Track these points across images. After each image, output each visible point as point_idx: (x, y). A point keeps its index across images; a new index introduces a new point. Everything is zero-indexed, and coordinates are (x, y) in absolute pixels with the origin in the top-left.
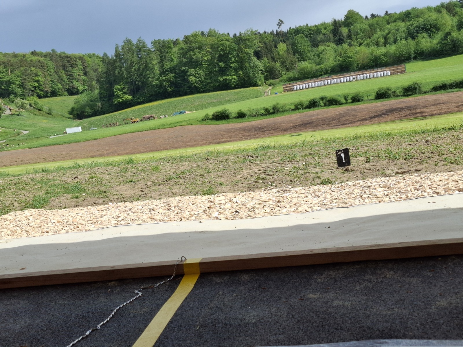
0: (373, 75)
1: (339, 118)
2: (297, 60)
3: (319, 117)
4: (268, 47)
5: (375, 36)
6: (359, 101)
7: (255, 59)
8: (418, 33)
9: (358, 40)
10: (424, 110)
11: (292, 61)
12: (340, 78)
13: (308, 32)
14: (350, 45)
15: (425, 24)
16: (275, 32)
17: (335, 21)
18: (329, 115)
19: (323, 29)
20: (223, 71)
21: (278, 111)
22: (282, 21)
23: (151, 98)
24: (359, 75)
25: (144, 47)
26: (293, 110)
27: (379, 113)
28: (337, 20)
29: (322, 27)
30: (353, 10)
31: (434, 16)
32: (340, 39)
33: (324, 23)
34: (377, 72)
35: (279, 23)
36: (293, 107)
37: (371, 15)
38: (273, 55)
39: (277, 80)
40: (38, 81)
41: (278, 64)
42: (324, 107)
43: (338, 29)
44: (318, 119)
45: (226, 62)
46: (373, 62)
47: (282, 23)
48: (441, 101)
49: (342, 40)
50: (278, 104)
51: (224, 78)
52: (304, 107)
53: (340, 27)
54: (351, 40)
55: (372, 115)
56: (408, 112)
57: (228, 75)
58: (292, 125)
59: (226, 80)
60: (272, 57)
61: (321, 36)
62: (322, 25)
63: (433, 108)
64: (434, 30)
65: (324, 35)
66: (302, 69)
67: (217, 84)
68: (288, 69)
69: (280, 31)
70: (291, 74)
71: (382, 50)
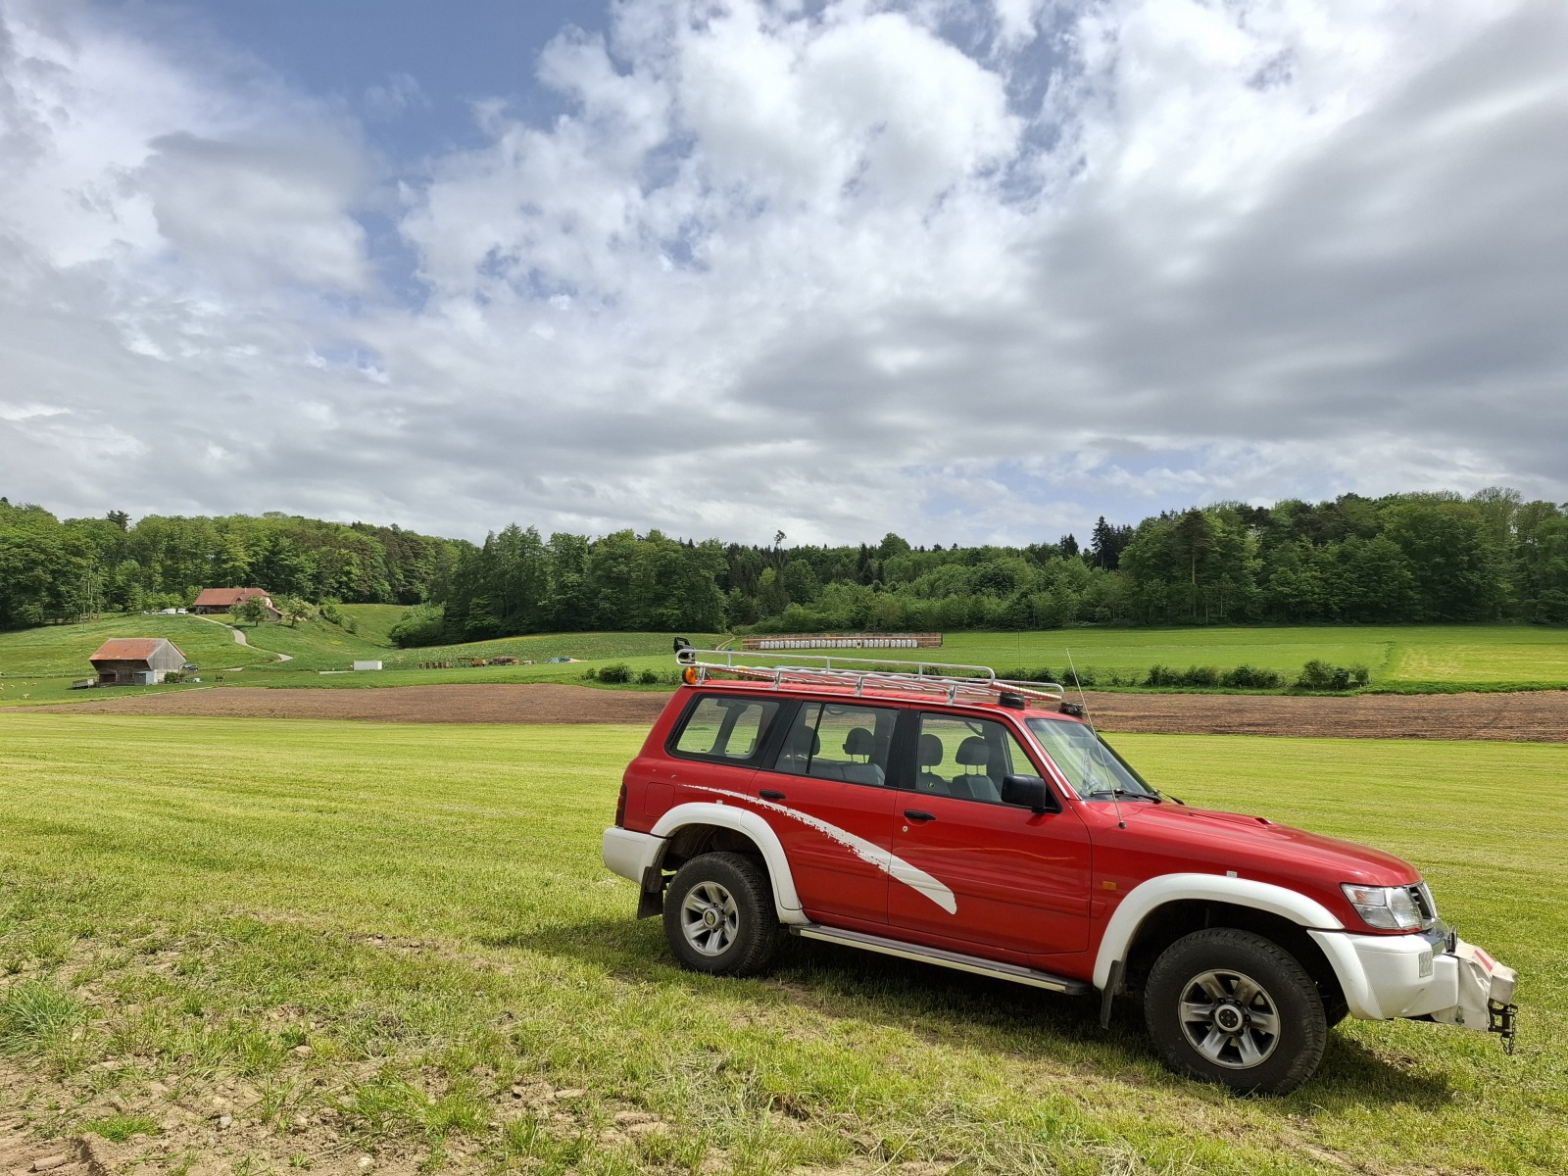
2: (788, 599)
5: (919, 580)
8: (982, 587)
9: (893, 582)
11: (780, 600)
13: (819, 557)
14: (876, 589)
15: (995, 575)
19: (843, 557)
20: (659, 599)
22: (783, 534)
23: (532, 627)
25: (536, 539)
29: (842, 554)
31: (1011, 563)
32: (866, 576)
35: (778, 536)
38: (752, 585)
39: (750, 627)
40: (348, 573)
41: (755, 602)
43: (868, 561)
45: (666, 586)
46: (903, 622)
47: (783, 536)
49: (870, 579)
51: (661, 611)
53: (871, 557)
54: (881, 580)
57: (666, 607)
59: (663, 614)
60: (749, 589)
61: (838, 567)
64: (1008, 585)
65: (843, 566)
66: (792, 616)
67: (647, 620)
68: (772, 612)
69: (780, 549)
71: (921, 605)
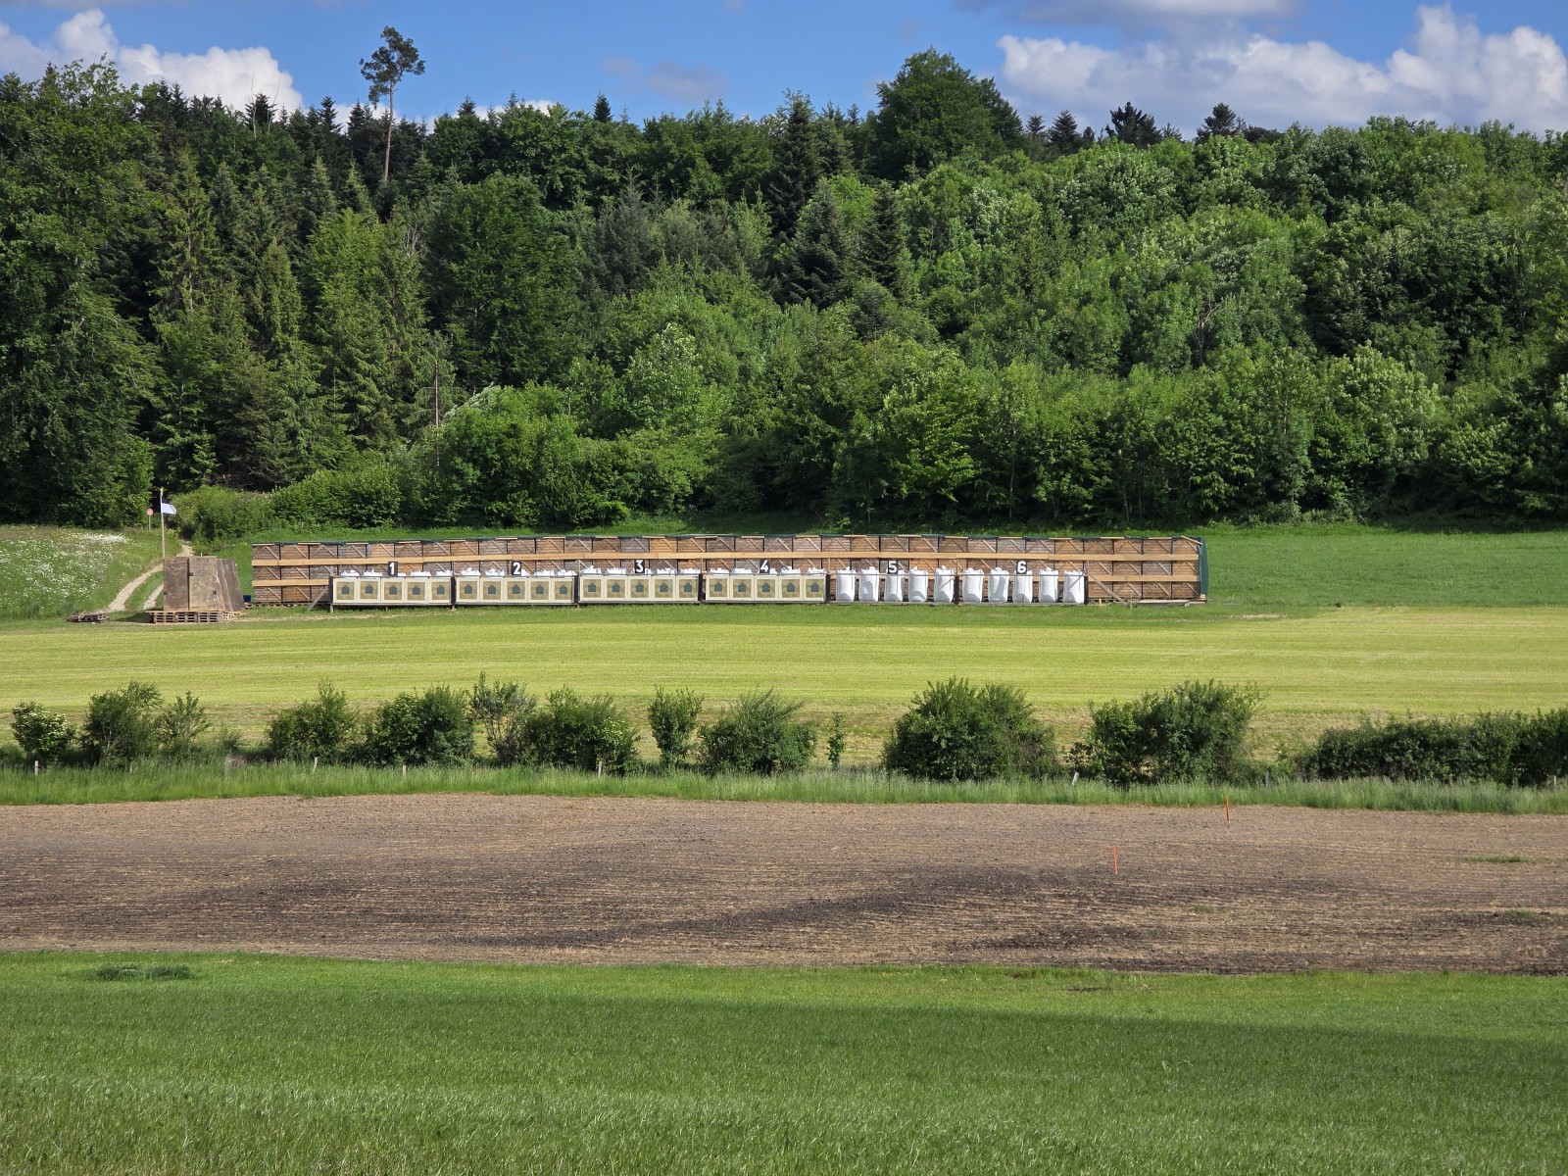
0: (957, 582)
1: (560, 884)
2: (446, 369)
3: (422, 849)
4: (238, 230)
6: (764, 766)
7: (96, 306)
8: (1375, 316)
9: (946, 288)
10: (1170, 916)
11: (406, 373)
12: (708, 563)
13: (580, 165)
16: (342, 119)
17: (799, 118)
18: (507, 846)
19: (700, 161)
21: (129, 752)
22: (408, 52)
24: (856, 563)
26: (252, 757)
27: (856, 888)
28: (817, 109)
29: (696, 149)
30: (946, 60)
32: (812, 262)
33: (720, 116)
34: (986, 565)
35: (382, 56)
36: (255, 735)
37: (1118, 116)
38: (267, 297)
42: (490, 775)
43: (811, 182)
44: (404, 864)
47: (405, 65)
48: (1328, 870)
49: (831, 274)
50: (146, 694)
52: (341, 748)
53: (832, 168)
54: (887, 282)
55: (803, 895)
56: (1058, 910)
58: (188, 884)
60: (252, 318)
62: (699, 129)
63: (1248, 911)
64: (1497, 314)
68: (363, 433)
69: (386, 122)
70: (375, 471)
